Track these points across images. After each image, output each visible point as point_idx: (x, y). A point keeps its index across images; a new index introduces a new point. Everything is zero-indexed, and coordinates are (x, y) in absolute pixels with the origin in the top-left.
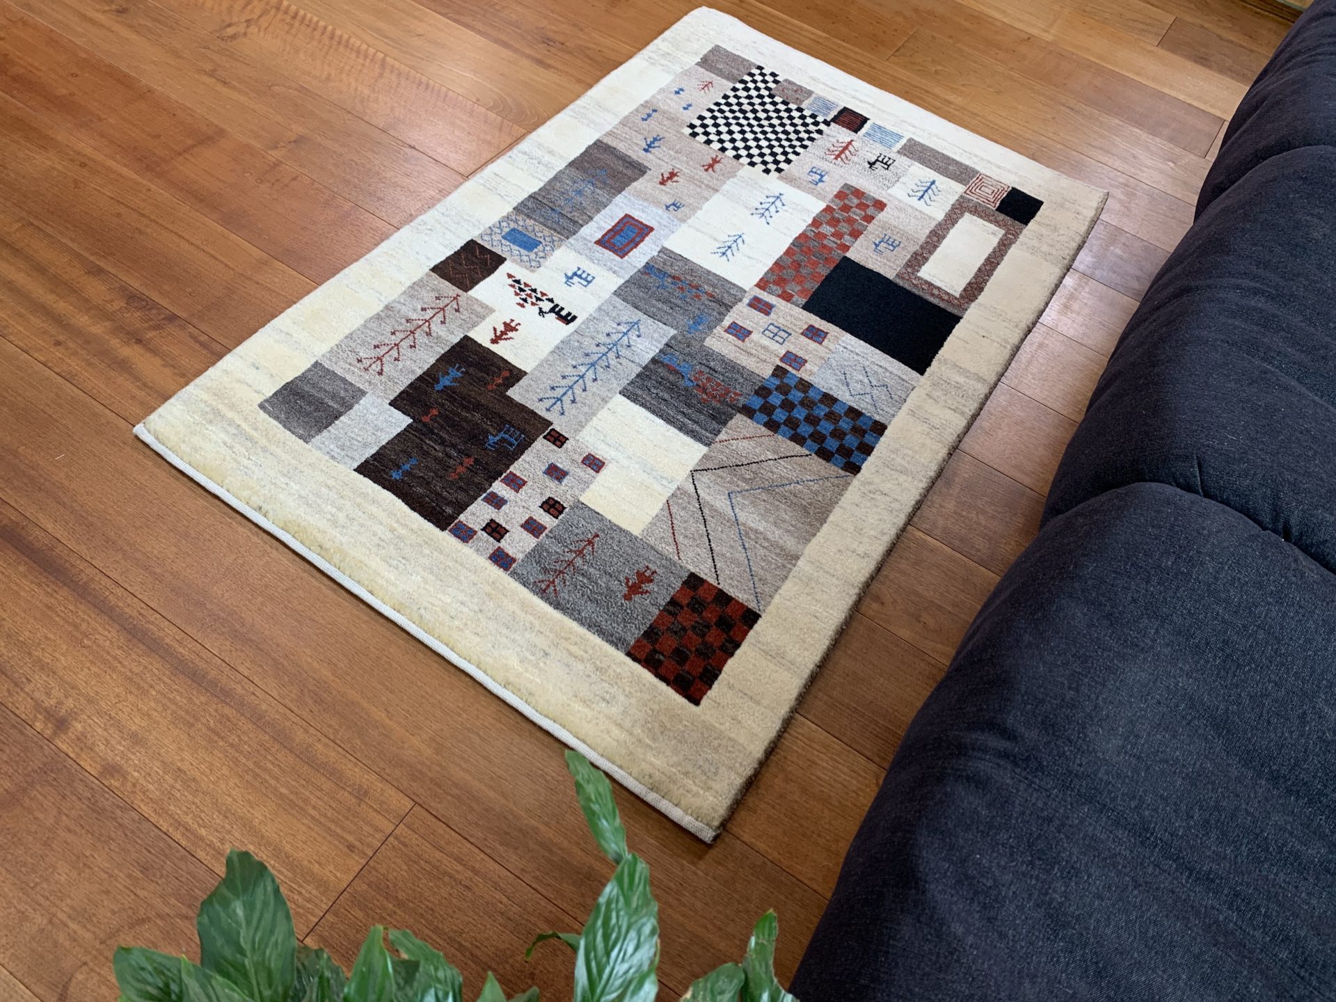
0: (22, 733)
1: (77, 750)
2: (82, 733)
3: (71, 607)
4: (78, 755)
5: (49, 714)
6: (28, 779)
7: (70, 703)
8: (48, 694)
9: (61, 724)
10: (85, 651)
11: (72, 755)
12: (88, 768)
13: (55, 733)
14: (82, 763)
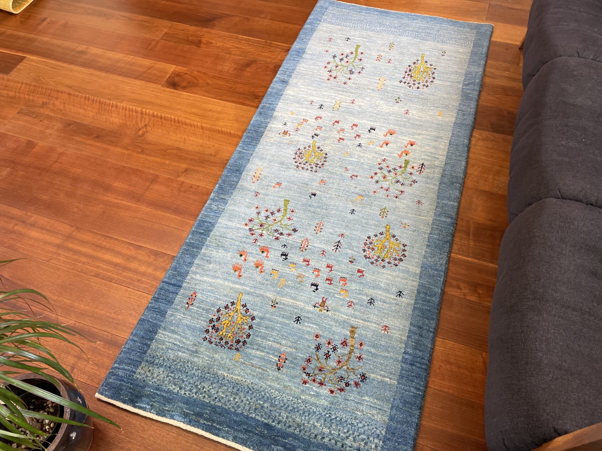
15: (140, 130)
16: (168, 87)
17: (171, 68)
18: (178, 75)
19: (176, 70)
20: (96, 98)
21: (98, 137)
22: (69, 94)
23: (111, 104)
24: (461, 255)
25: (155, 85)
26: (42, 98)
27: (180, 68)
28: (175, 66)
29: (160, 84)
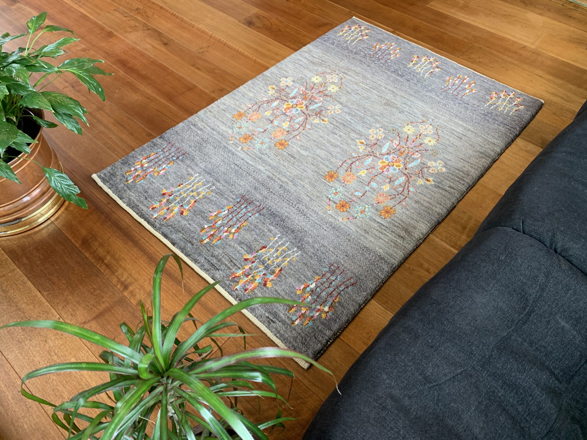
0: (113, 288)
1: (130, 296)
2: (132, 291)
3: (132, 248)
4: (130, 298)
5: (122, 283)
6: (114, 304)
7: (129, 280)
8: (123, 277)
9: (126, 287)
10: (135, 263)
11: (128, 298)
12: (133, 302)
13: (123, 290)
14: (131, 301)
15: (202, 48)
16: (244, 24)
17: (255, 10)
18: (258, 17)
19: (258, 13)
20: (180, 16)
21: (165, 44)
22: (161, 8)
23: (190, 24)
24: (447, 243)
25: (233, 20)
26: (139, 4)
27: (262, 12)
28: (259, 10)
29: (237, 19)
